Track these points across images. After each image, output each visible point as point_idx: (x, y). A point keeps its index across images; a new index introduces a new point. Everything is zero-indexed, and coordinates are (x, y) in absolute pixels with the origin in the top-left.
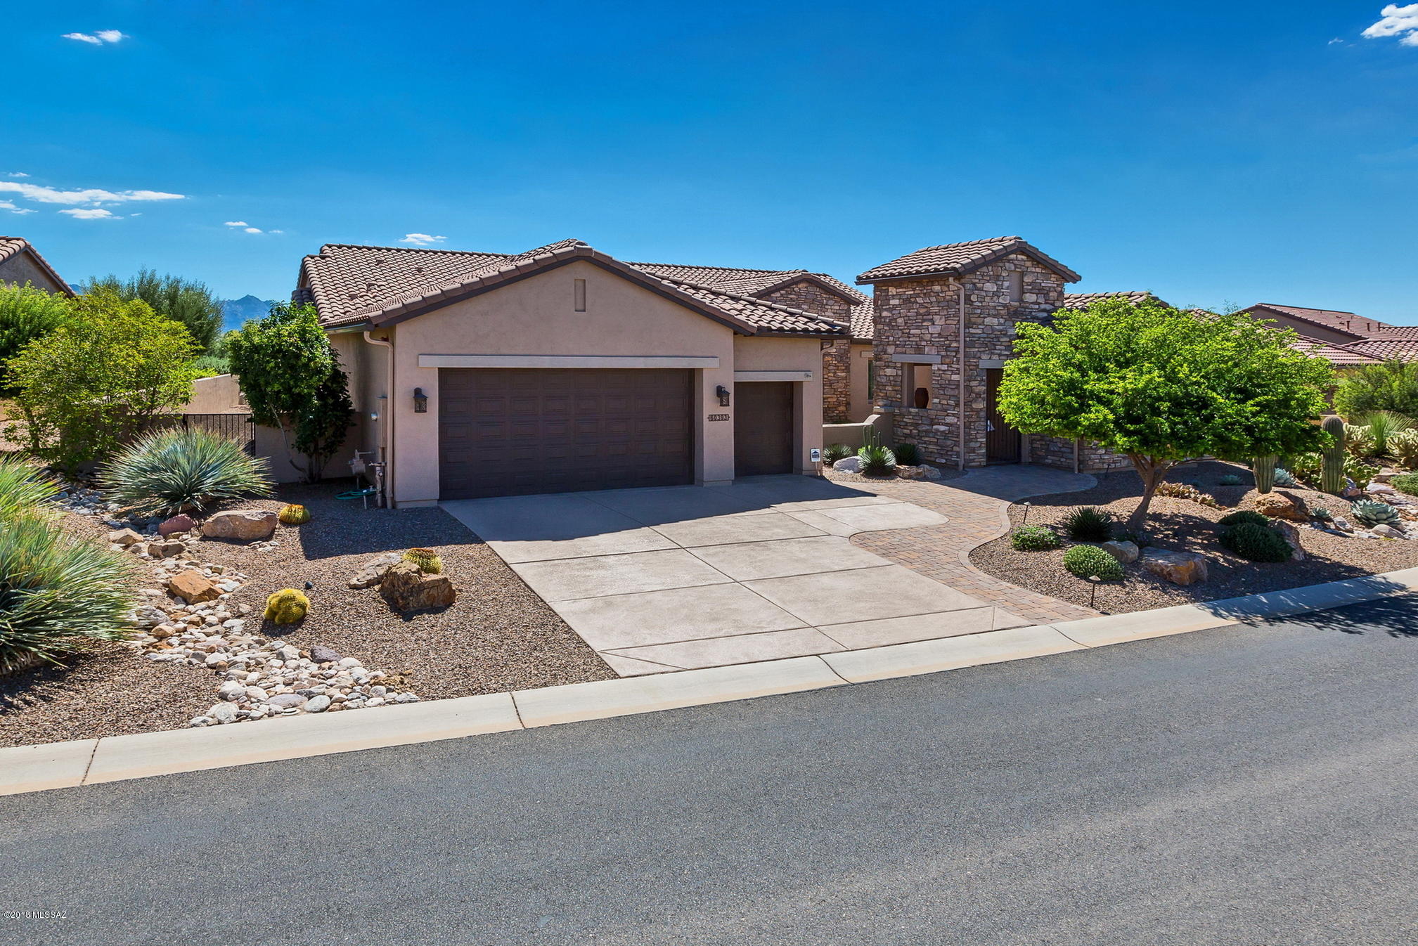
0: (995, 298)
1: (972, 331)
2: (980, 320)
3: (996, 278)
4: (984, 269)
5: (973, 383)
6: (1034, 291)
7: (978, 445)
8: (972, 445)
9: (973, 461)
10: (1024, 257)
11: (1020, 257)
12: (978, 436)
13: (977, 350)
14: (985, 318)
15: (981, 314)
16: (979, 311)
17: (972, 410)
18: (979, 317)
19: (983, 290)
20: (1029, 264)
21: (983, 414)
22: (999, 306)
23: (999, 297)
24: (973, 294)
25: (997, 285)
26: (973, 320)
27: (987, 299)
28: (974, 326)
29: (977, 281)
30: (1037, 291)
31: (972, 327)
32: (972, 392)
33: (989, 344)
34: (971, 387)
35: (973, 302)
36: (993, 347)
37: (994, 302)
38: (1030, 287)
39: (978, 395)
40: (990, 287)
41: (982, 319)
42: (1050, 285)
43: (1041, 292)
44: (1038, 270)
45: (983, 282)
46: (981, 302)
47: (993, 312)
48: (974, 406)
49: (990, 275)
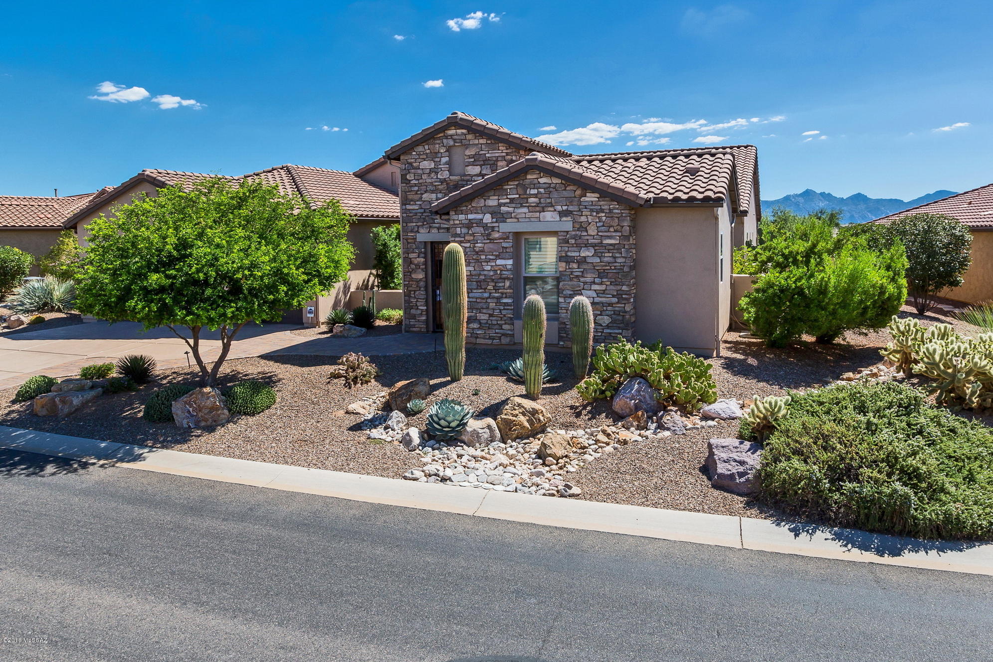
0: (433, 175)
1: (408, 207)
2: (416, 197)
3: (434, 156)
4: (420, 149)
5: (412, 256)
6: (478, 163)
7: (419, 312)
8: (413, 311)
9: (414, 326)
10: (464, 131)
11: (459, 131)
12: (418, 304)
13: (415, 224)
14: (422, 194)
15: (418, 191)
16: (416, 189)
17: (412, 279)
18: (417, 194)
19: (419, 169)
20: (469, 137)
21: (422, 284)
22: (436, 182)
23: (437, 173)
24: (409, 173)
25: (434, 162)
26: (410, 197)
27: (424, 177)
28: (412, 203)
29: (413, 160)
30: (482, 163)
31: (409, 204)
32: (411, 263)
33: (427, 218)
34: (411, 259)
35: (410, 181)
36: (432, 221)
37: (432, 178)
38: (473, 160)
39: (418, 265)
40: (427, 165)
41: (419, 196)
42: (497, 155)
43: (487, 162)
44: (481, 141)
45: (419, 160)
46: (418, 180)
47: (430, 188)
48: (414, 276)
49: (427, 154)
